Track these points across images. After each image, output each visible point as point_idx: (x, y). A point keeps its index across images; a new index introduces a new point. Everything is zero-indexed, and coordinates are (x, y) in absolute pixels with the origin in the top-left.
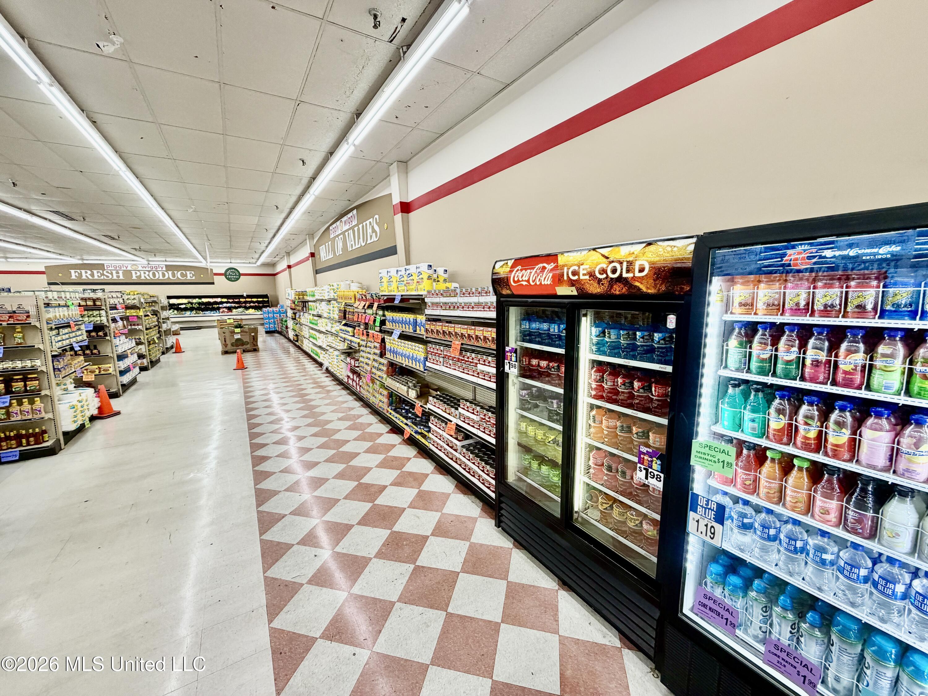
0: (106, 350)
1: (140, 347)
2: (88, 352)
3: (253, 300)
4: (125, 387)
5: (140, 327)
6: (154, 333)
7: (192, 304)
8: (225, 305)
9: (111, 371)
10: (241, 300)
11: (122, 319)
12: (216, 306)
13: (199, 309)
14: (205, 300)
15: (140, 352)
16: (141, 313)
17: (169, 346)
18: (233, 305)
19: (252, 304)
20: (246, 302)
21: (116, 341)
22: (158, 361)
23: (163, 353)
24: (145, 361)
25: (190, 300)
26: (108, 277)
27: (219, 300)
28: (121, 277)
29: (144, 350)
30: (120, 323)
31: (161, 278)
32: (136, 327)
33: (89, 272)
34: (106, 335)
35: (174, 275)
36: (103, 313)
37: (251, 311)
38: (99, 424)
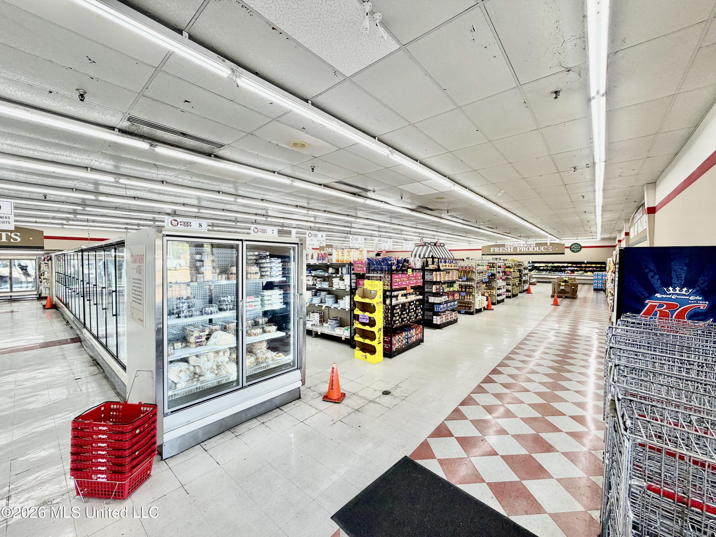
0: (494, 284)
1: (509, 286)
2: (488, 284)
3: (592, 265)
4: (499, 302)
5: (510, 277)
6: (516, 281)
7: (547, 266)
8: (569, 268)
9: (494, 293)
10: (582, 265)
11: (502, 272)
12: (563, 269)
13: (551, 270)
14: (556, 265)
15: (509, 289)
16: (512, 270)
17: (525, 289)
18: (576, 269)
19: (591, 269)
20: (586, 267)
21: (498, 281)
22: (516, 295)
23: (520, 292)
24: (510, 293)
25: (547, 264)
26: (506, 251)
27: (566, 265)
28: (512, 251)
29: (510, 288)
30: (501, 274)
31: (532, 251)
32: (509, 277)
33: (498, 249)
34: (495, 278)
35: (539, 249)
36: (495, 269)
37: (589, 274)
38: (486, 311)
